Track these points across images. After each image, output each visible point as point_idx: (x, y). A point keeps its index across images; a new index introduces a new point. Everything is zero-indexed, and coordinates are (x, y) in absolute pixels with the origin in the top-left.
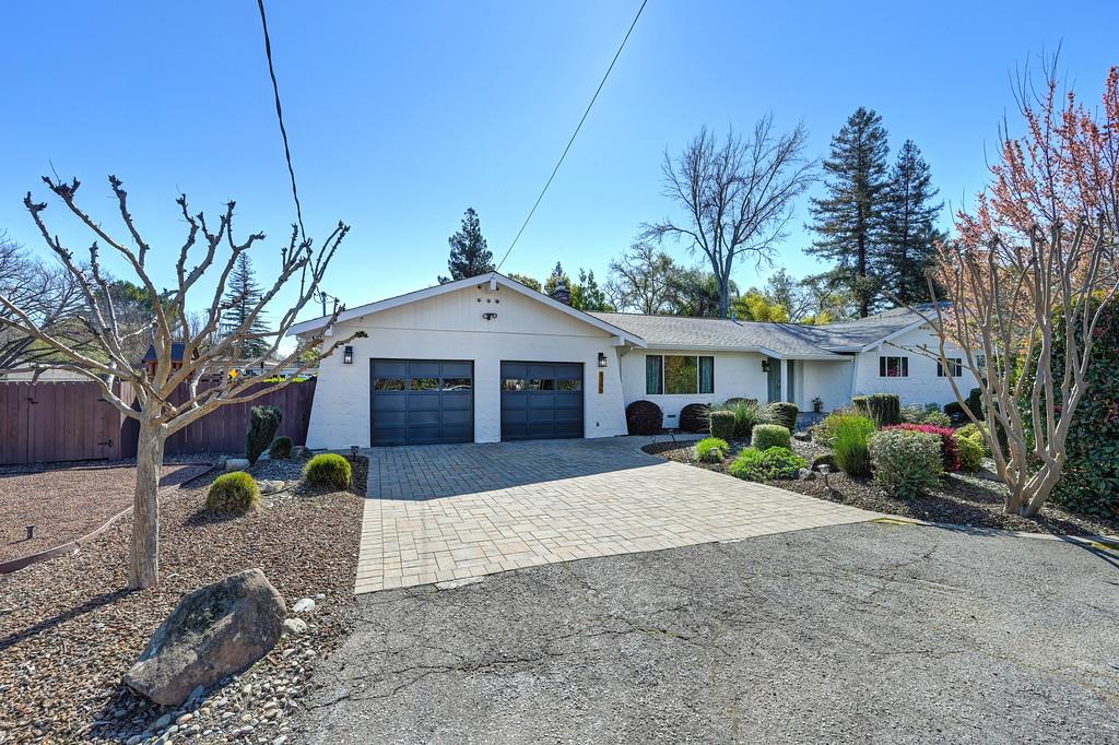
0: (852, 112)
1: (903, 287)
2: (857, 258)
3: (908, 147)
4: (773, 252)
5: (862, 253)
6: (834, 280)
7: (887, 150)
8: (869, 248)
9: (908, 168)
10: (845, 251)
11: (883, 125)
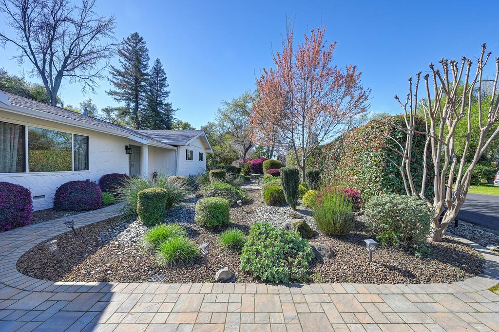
0: (133, 33)
1: (156, 122)
2: (134, 104)
3: (158, 61)
4: (95, 84)
5: (137, 103)
6: (124, 112)
7: (149, 59)
8: (140, 102)
9: (158, 70)
10: (128, 99)
11: (147, 46)
